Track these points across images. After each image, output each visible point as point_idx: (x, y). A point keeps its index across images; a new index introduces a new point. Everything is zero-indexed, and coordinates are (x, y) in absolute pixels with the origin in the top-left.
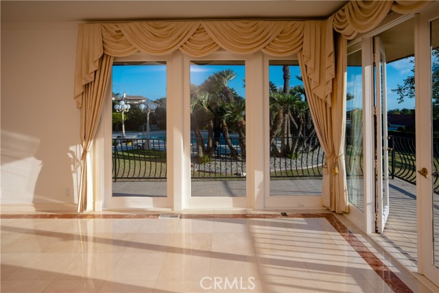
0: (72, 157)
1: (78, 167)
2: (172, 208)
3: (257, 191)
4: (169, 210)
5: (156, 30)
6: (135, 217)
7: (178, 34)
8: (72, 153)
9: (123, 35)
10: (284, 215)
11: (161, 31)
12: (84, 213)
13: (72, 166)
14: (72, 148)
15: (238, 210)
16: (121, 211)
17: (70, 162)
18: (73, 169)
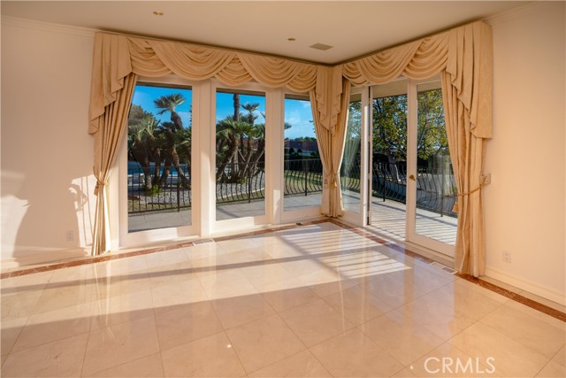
0: (76, 192)
1: (84, 204)
2: (200, 235)
3: (275, 207)
4: (196, 237)
5: (194, 54)
6: (167, 249)
7: (216, 61)
8: (76, 187)
9: (154, 53)
10: (299, 224)
11: (199, 56)
12: (103, 254)
13: (76, 203)
14: (75, 182)
15: (259, 227)
16: (144, 247)
17: (72, 198)
18: (77, 207)
